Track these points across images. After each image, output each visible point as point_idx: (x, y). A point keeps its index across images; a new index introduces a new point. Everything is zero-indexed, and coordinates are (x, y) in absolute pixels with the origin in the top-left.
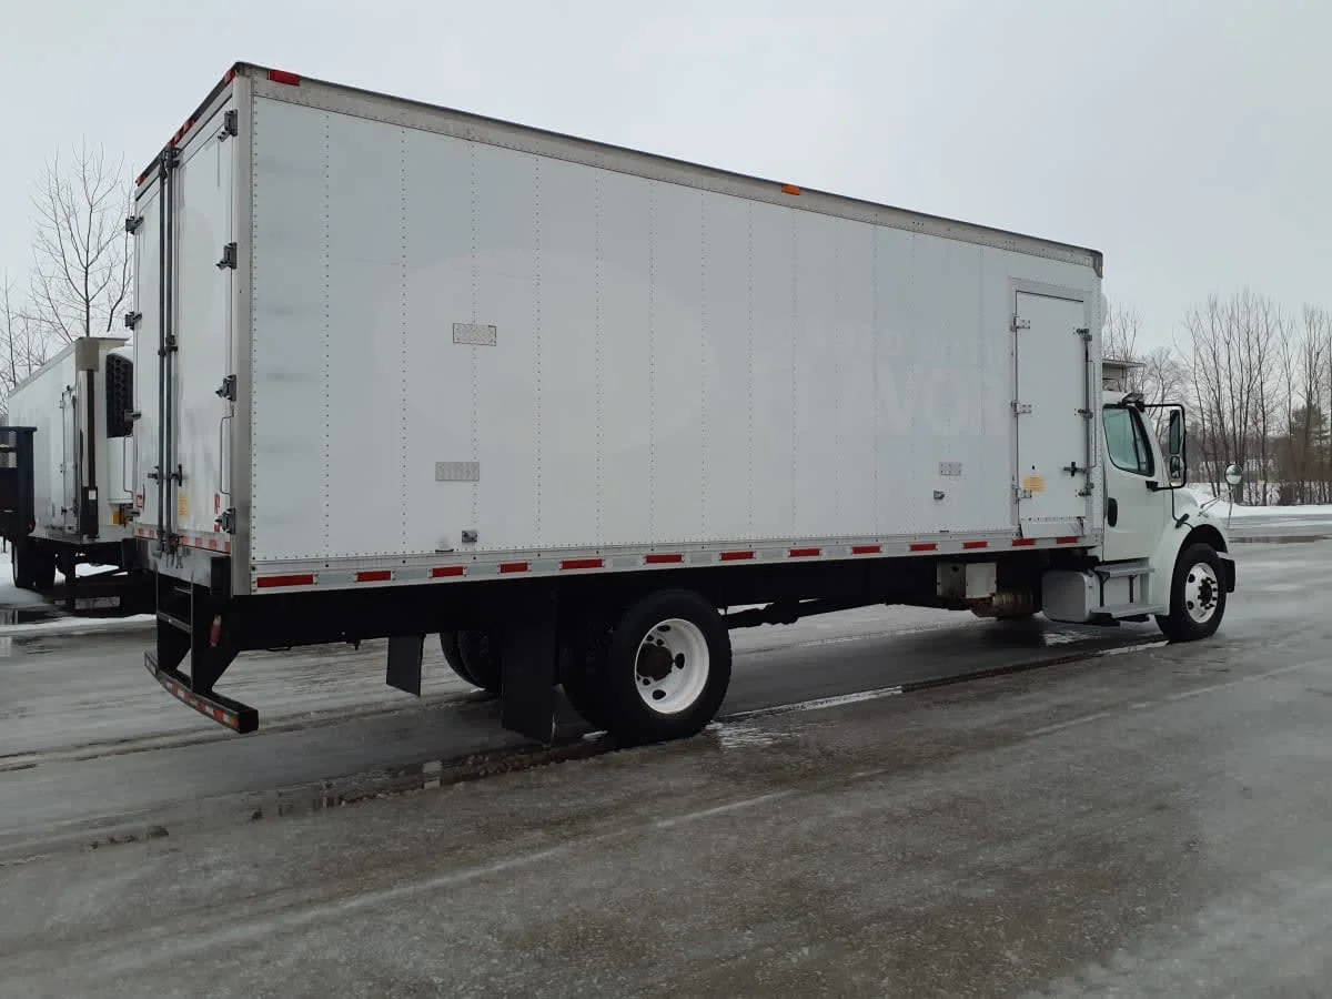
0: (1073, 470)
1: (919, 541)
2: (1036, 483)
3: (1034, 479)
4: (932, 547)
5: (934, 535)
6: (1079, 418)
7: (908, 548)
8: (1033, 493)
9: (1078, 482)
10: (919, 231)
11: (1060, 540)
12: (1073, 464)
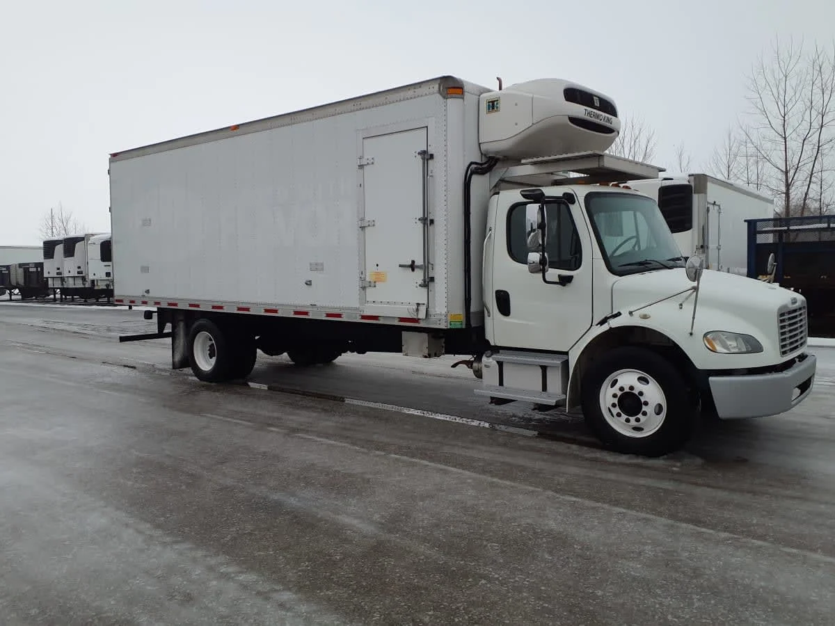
0: (412, 266)
1: (299, 309)
2: (379, 277)
3: (377, 273)
4: (306, 313)
5: (308, 307)
6: (420, 225)
7: (293, 313)
8: (377, 284)
9: (419, 276)
10: (294, 124)
11: (402, 319)
12: (413, 262)
